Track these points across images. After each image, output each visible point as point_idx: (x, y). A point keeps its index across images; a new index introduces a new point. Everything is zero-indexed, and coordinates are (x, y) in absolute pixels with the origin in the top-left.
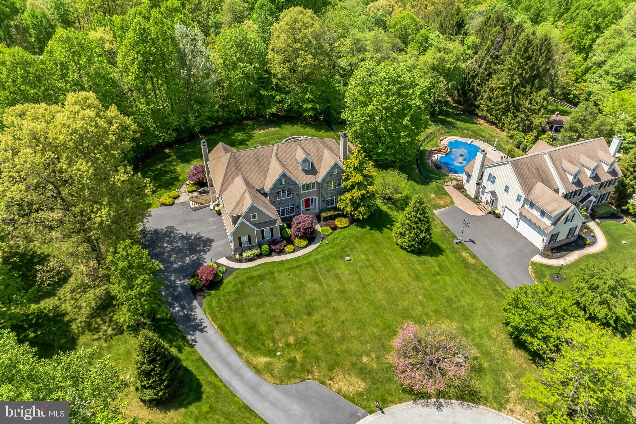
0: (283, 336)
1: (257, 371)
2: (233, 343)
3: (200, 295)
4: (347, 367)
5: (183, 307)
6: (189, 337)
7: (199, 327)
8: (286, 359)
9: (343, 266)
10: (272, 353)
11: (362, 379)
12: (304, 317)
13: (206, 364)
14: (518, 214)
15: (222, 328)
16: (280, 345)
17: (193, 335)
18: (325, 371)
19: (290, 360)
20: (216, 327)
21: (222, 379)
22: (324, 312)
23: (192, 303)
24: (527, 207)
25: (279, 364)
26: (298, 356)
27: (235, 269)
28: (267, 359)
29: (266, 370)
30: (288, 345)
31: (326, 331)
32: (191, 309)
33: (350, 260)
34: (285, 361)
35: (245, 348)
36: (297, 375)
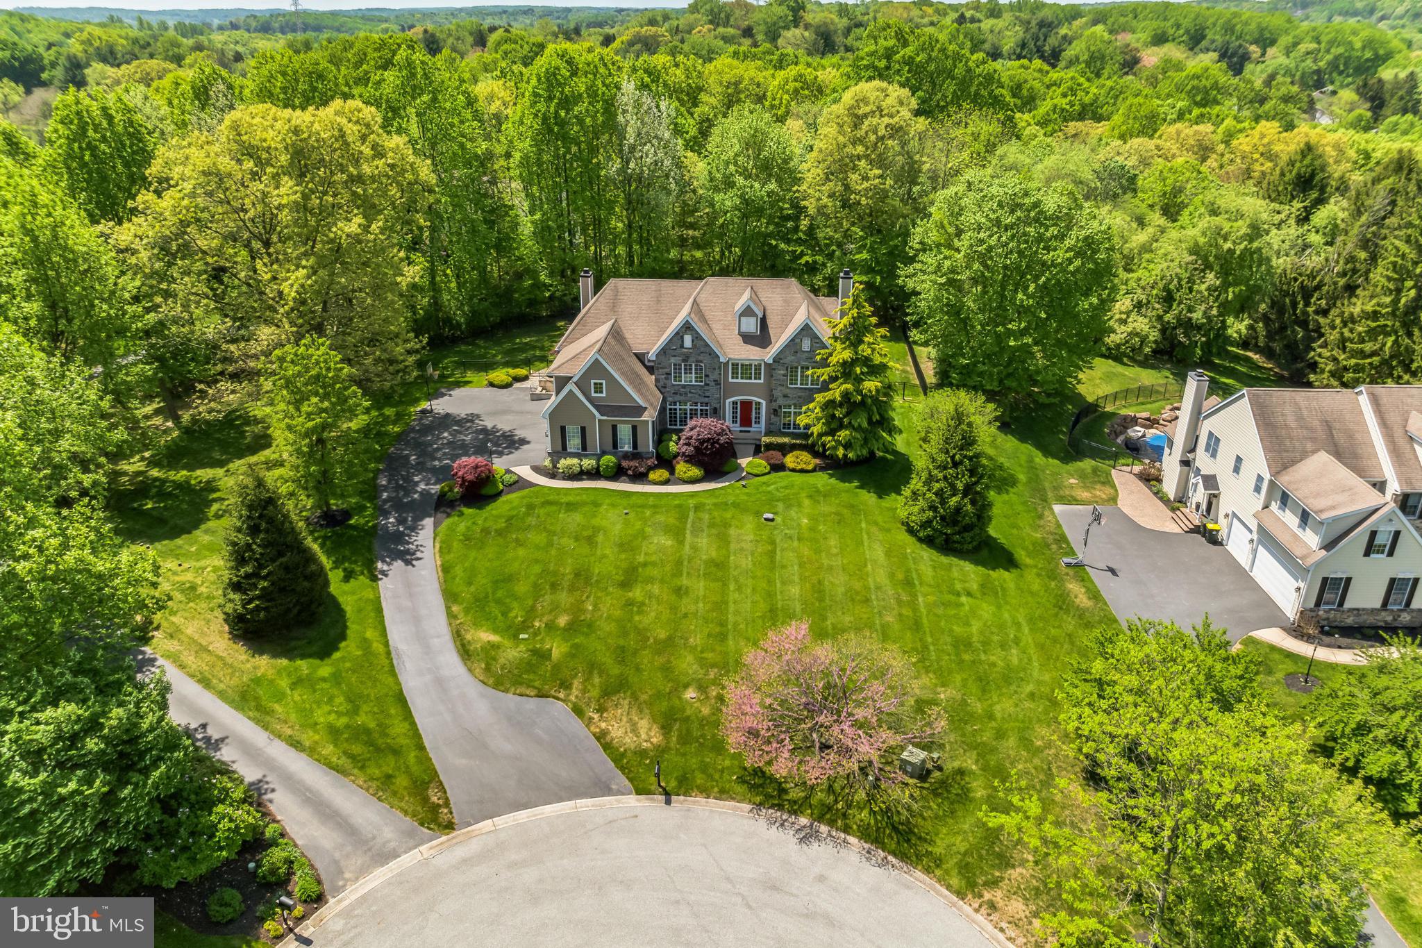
0: (551, 611)
1: (465, 652)
2: (450, 596)
3: (444, 512)
4: (644, 697)
5: (401, 521)
6: (380, 565)
7: (408, 557)
8: (531, 647)
9: (749, 526)
10: (512, 632)
11: (663, 727)
12: (611, 589)
13: (379, 610)
14: (1254, 528)
15: (446, 569)
16: (537, 624)
17: (389, 564)
18: (595, 693)
19: (535, 652)
20: (439, 563)
21: (391, 642)
22: (656, 589)
23: (422, 519)
24: (1274, 506)
25: (512, 653)
26: (558, 649)
27: (532, 485)
28: (494, 638)
29: (482, 655)
30: (550, 627)
31: (640, 622)
32: (414, 528)
33: (772, 520)
34: (528, 650)
35: (467, 611)
36: (537, 684)
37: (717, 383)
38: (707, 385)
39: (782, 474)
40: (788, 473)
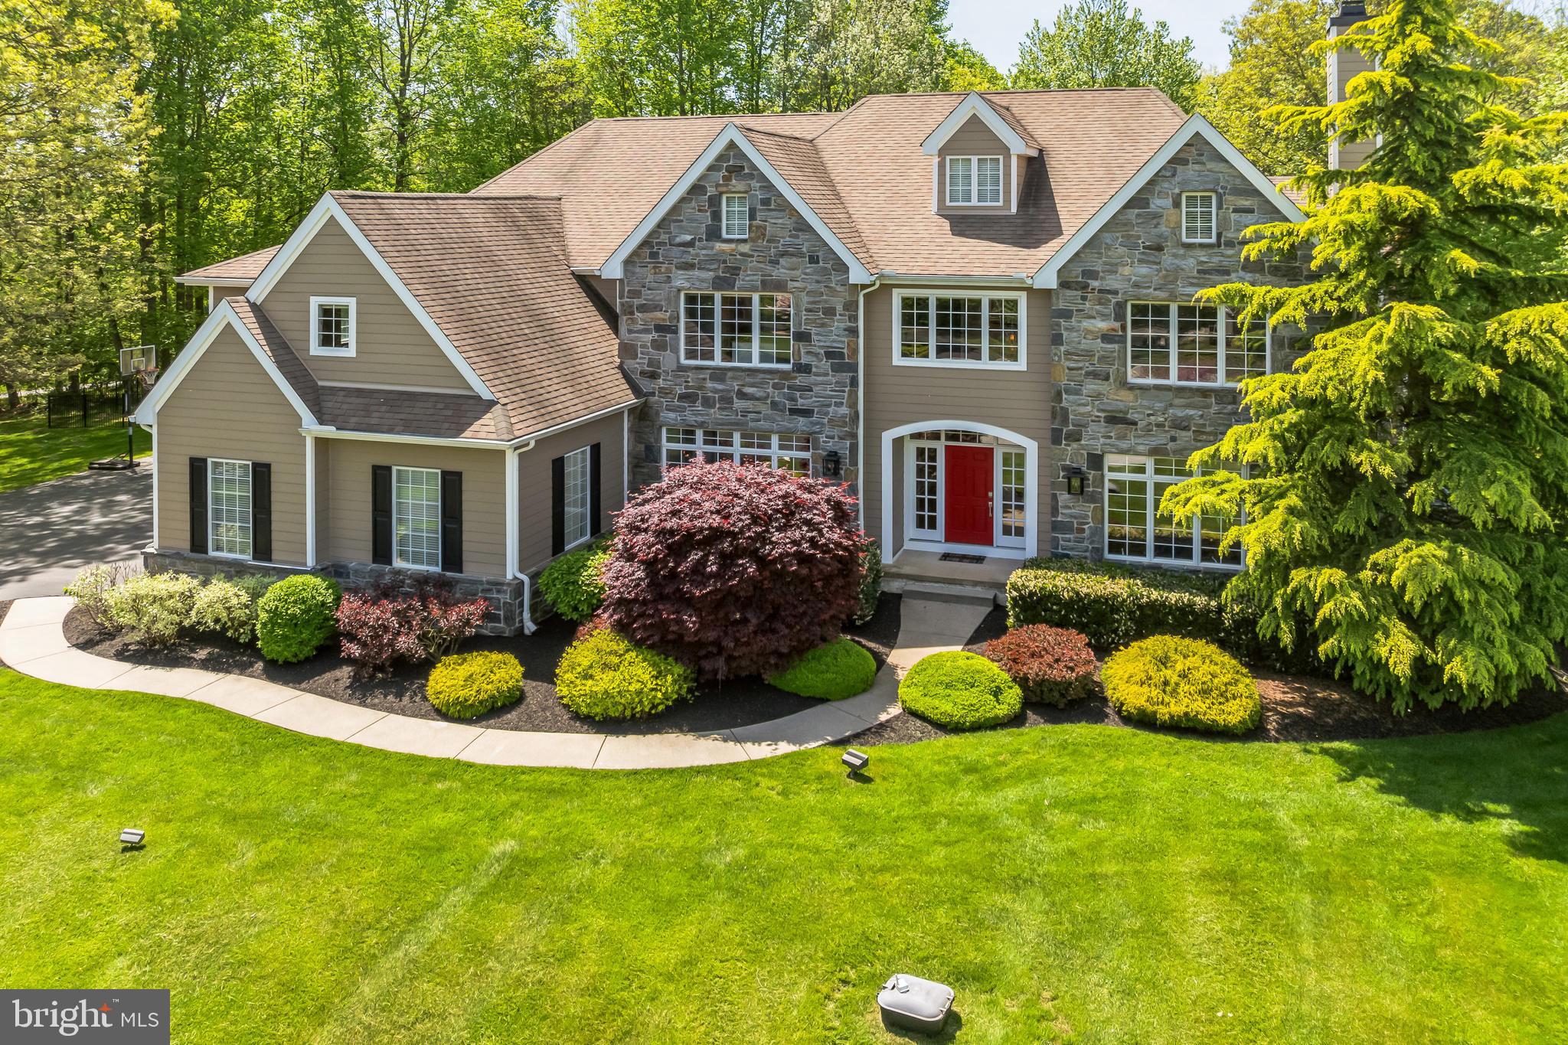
37: (840, 361)
38: (803, 369)
39: (1079, 731)
40: (1113, 729)
